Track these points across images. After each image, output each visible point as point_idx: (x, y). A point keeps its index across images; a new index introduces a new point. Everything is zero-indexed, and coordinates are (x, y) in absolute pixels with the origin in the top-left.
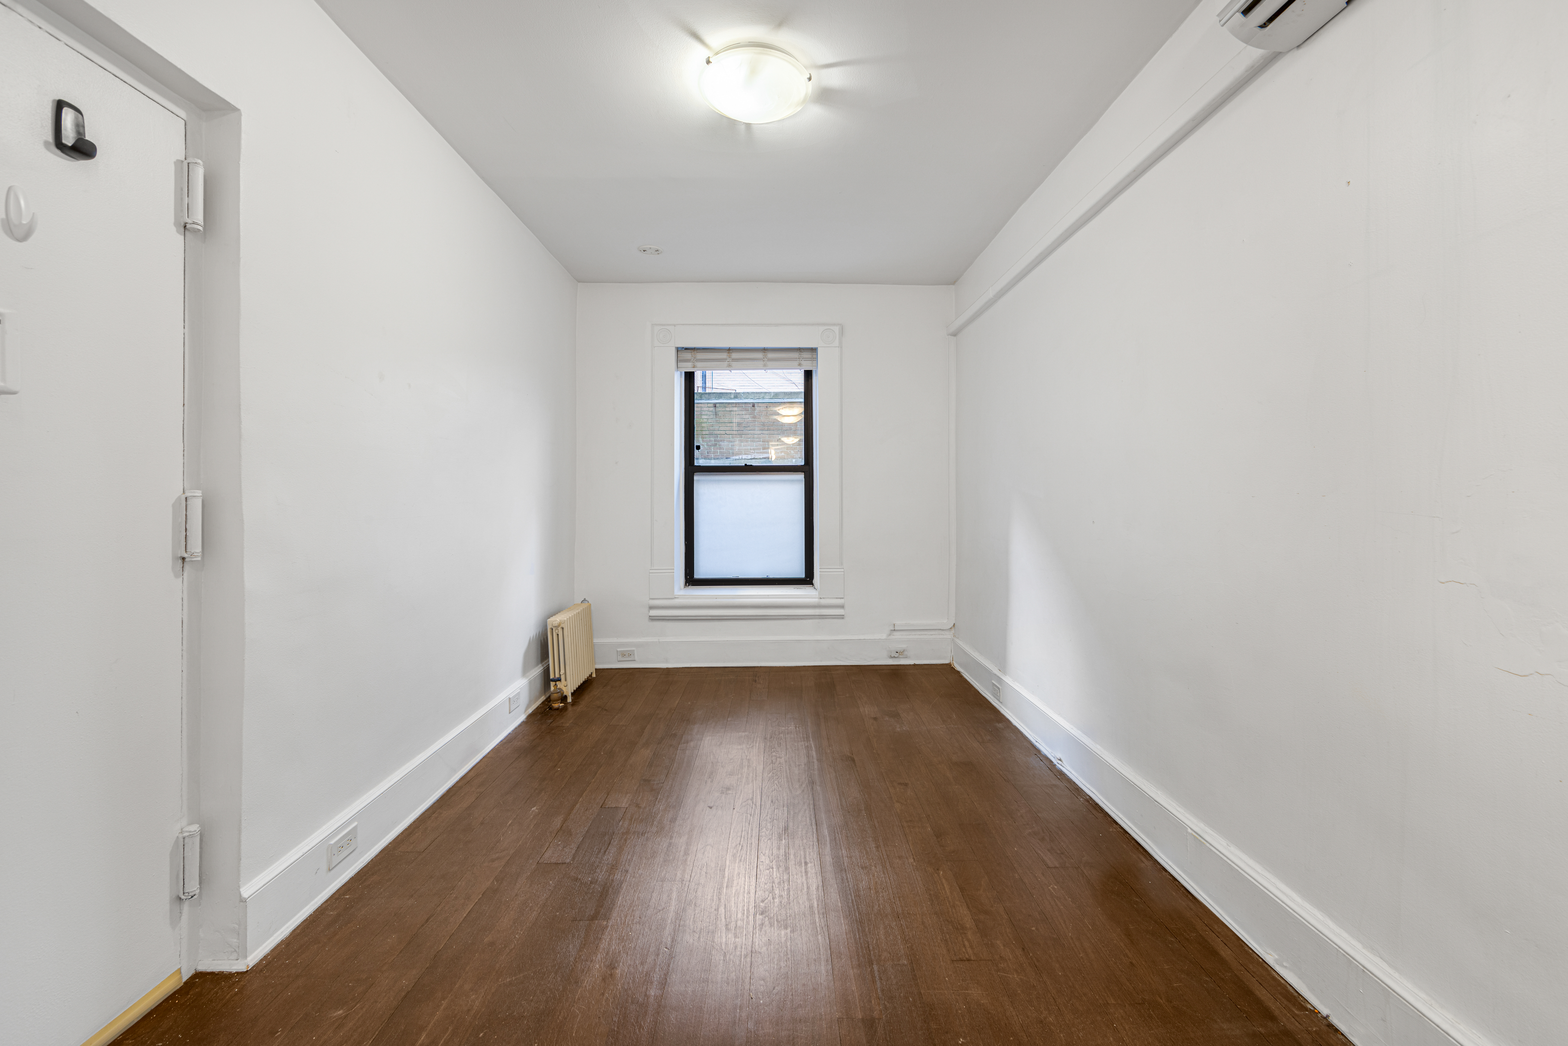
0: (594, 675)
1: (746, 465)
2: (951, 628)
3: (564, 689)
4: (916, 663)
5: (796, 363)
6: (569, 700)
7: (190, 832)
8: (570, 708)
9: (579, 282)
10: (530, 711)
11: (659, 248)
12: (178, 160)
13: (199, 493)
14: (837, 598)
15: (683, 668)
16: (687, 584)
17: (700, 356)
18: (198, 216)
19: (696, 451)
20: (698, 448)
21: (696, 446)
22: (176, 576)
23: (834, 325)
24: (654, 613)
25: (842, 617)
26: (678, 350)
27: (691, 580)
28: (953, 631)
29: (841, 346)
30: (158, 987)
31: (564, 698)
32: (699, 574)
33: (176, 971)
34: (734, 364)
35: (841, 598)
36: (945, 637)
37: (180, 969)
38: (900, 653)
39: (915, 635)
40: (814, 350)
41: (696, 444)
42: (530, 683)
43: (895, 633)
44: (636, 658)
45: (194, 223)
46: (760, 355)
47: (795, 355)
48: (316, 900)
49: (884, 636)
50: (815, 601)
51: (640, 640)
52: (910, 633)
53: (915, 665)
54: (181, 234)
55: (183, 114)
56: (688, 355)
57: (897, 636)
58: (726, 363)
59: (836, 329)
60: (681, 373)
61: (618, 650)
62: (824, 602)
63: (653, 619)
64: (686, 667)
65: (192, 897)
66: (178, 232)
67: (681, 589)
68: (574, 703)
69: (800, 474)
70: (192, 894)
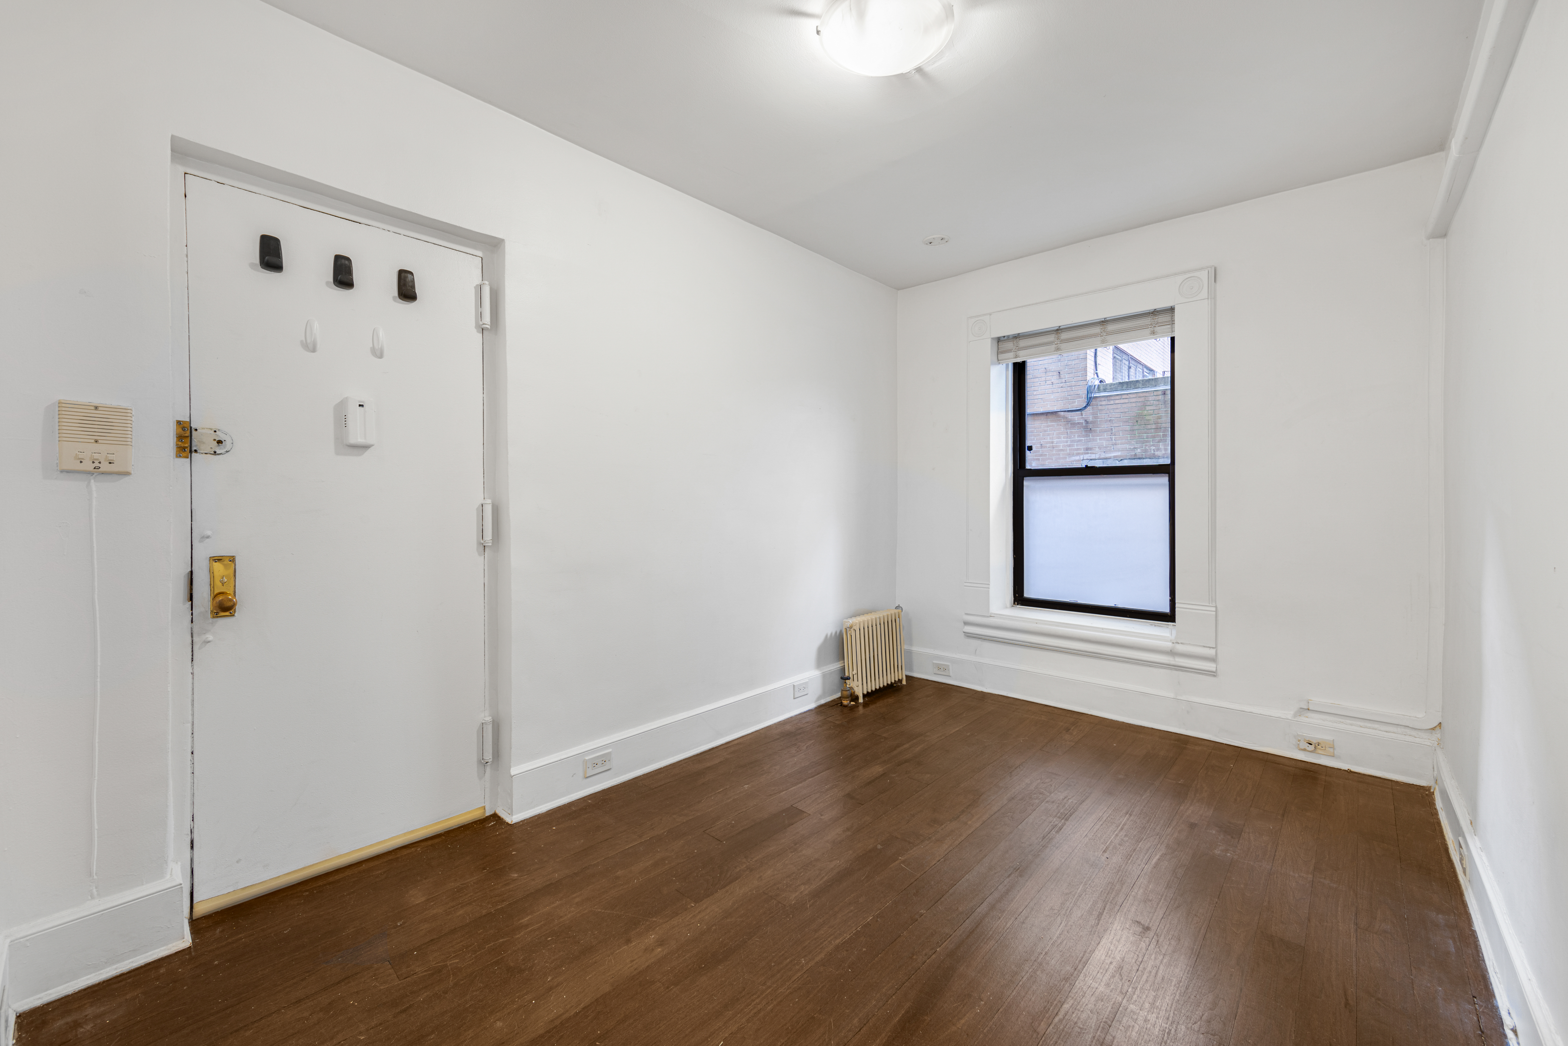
0: (904, 682)
1: (1086, 466)
2: (1433, 729)
3: (856, 689)
4: (1352, 770)
5: (1148, 331)
6: (861, 700)
7: (485, 720)
8: (861, 708)
9: (898, 289)
10: (823, 702)
11: (943, 236)
12: (477, 285)
13: (489, 501)
14: (1204, 646)
15: (998, 695)
16: (1016, 603)
17: (1023, 343)
18: (487, 319)
19: (1028, 452)
20: (1030, 448)
21: (1028, 447)
22: (480, 555)
23: (1202, 269)
24: (969, 629)
25: (1213, 674)
26: (999, 340)
27: (1020, 598)
28: (1437, 734)
29: (1212, 296)
30: (469, 812)
31: (855, 698)
32: (1028, 593)
33: (482, 807)
34: (1063, 346)
35: (1210, 648)
36: (1417, 740)
37: (485, 807)
38: (1314, 745)
39: (1351, 725)
40: (1172, 309)
41: (1028, 444)
42: (824, 676)
43: (1310, 714)
44: (951, 674)
45: (484, 324)
46: (1097, 330)
47: (1147, 321)
48: (572, 795)
49: (1289, 714)
50: (1168, 645)
51: (956, 656)
52: (1342, 720)
53: (1350, 772)
54: (480, 333)
55: (480, 254)
56: (1009, 345)
57: (1314, 719)
58: (1053, 347)
59: (1204, 275)
60: (1007, 365)
61: (934, 662)
62: (1180, 648)
63: (969, 635)
64: (1002, 696)
65: (486, 763)
66: (478, 332)
67: (1006, 608)
68: (865, 705)
69: (1164, 476)
70: (487, 761)
